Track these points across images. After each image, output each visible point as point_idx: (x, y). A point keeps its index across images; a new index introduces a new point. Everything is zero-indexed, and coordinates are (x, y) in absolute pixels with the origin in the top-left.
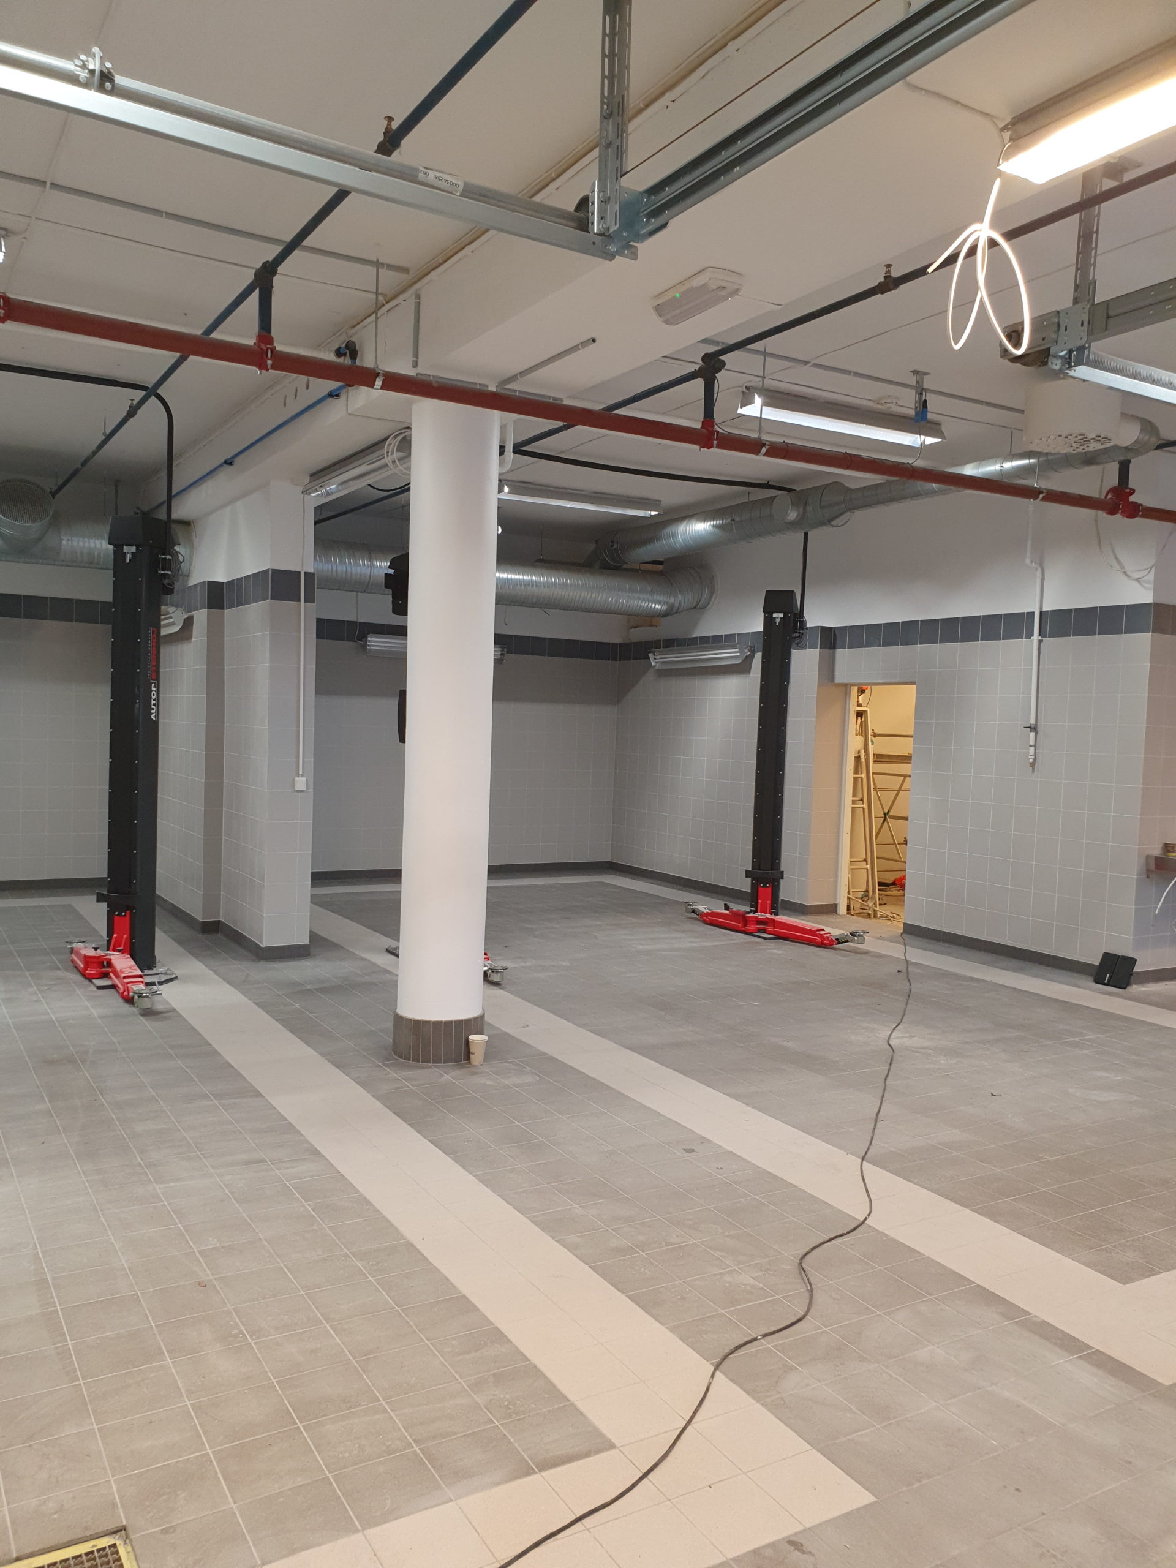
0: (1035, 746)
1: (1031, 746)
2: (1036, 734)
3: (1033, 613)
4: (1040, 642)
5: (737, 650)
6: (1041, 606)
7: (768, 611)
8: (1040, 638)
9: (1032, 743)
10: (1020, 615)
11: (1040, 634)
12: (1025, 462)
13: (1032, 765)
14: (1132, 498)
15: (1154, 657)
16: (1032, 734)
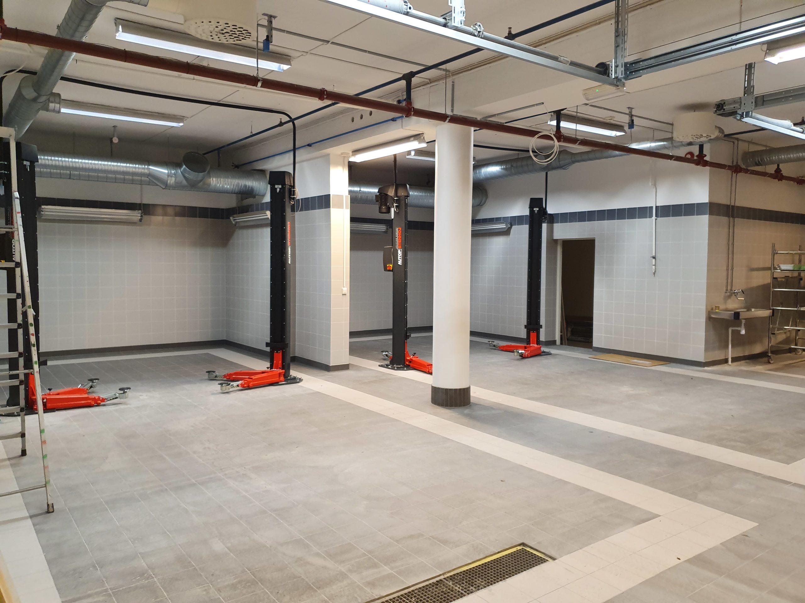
0: (655, 265)
1: (653, 265)
2: (656, 260)
3: (652, 207)
4: (656, 219)
5: (505, 225)
6: (656, 204)
7: (531, 207)
8: (656, 218)
9: (654, 264)
10: (645, 208)
11: (656, 216)
12: (662, 143)
13: (654, 273)
14: (705, 158)
15: (711, 225)
16: (654, 260)
